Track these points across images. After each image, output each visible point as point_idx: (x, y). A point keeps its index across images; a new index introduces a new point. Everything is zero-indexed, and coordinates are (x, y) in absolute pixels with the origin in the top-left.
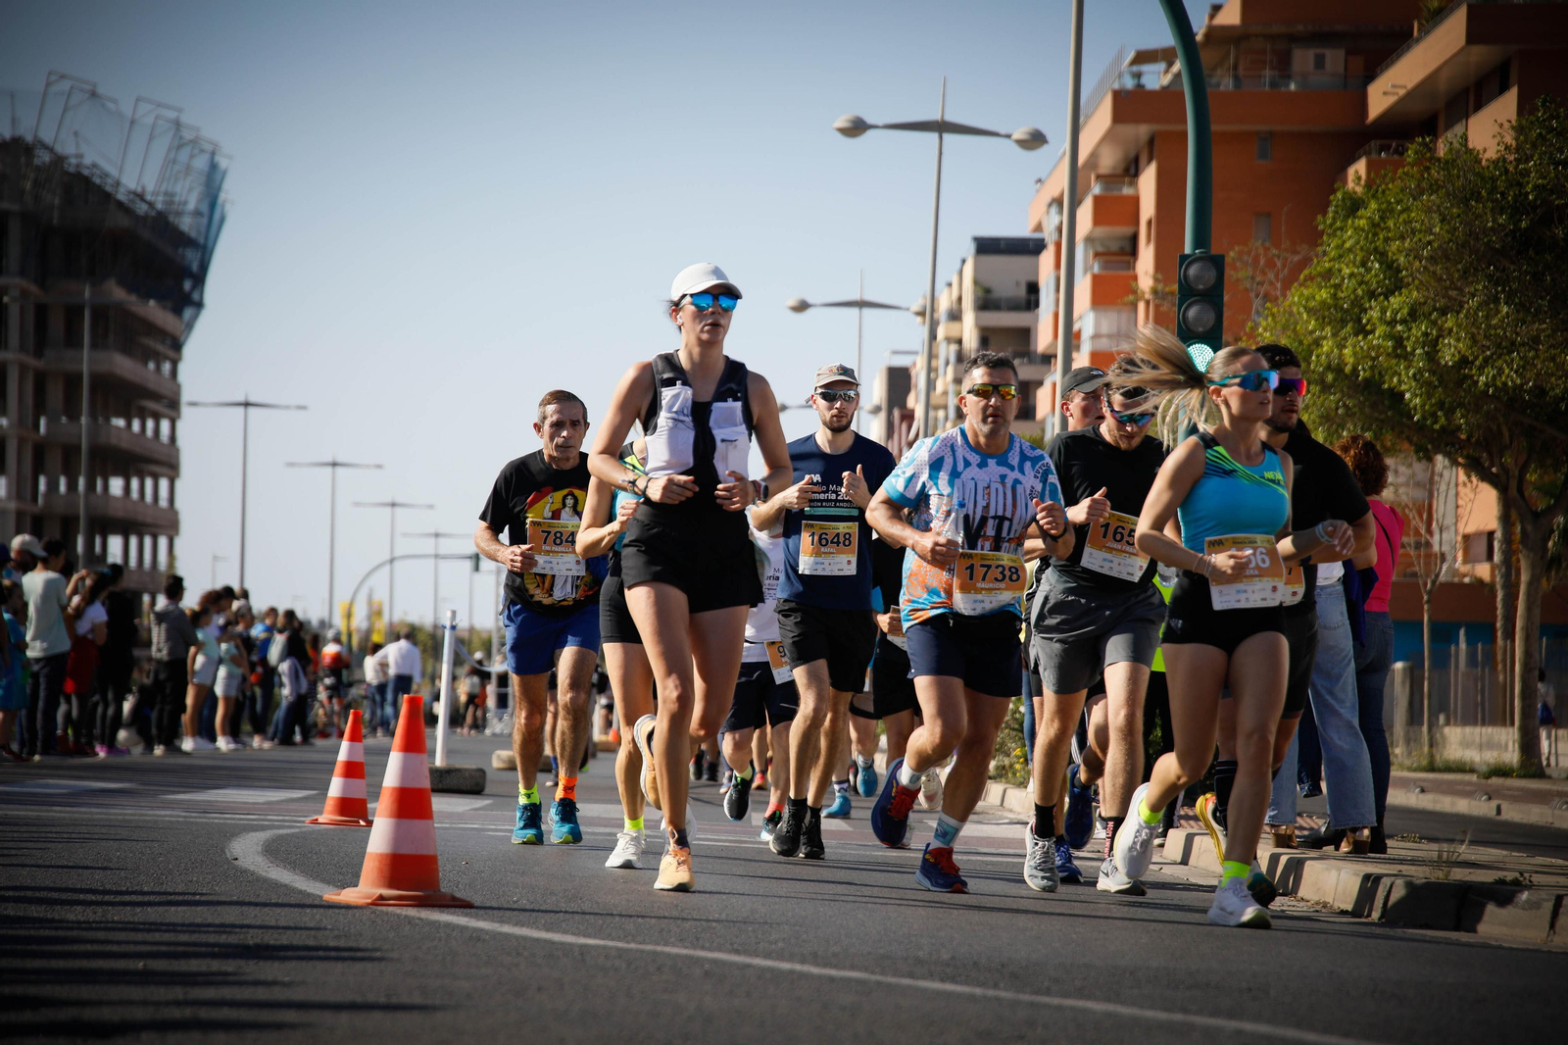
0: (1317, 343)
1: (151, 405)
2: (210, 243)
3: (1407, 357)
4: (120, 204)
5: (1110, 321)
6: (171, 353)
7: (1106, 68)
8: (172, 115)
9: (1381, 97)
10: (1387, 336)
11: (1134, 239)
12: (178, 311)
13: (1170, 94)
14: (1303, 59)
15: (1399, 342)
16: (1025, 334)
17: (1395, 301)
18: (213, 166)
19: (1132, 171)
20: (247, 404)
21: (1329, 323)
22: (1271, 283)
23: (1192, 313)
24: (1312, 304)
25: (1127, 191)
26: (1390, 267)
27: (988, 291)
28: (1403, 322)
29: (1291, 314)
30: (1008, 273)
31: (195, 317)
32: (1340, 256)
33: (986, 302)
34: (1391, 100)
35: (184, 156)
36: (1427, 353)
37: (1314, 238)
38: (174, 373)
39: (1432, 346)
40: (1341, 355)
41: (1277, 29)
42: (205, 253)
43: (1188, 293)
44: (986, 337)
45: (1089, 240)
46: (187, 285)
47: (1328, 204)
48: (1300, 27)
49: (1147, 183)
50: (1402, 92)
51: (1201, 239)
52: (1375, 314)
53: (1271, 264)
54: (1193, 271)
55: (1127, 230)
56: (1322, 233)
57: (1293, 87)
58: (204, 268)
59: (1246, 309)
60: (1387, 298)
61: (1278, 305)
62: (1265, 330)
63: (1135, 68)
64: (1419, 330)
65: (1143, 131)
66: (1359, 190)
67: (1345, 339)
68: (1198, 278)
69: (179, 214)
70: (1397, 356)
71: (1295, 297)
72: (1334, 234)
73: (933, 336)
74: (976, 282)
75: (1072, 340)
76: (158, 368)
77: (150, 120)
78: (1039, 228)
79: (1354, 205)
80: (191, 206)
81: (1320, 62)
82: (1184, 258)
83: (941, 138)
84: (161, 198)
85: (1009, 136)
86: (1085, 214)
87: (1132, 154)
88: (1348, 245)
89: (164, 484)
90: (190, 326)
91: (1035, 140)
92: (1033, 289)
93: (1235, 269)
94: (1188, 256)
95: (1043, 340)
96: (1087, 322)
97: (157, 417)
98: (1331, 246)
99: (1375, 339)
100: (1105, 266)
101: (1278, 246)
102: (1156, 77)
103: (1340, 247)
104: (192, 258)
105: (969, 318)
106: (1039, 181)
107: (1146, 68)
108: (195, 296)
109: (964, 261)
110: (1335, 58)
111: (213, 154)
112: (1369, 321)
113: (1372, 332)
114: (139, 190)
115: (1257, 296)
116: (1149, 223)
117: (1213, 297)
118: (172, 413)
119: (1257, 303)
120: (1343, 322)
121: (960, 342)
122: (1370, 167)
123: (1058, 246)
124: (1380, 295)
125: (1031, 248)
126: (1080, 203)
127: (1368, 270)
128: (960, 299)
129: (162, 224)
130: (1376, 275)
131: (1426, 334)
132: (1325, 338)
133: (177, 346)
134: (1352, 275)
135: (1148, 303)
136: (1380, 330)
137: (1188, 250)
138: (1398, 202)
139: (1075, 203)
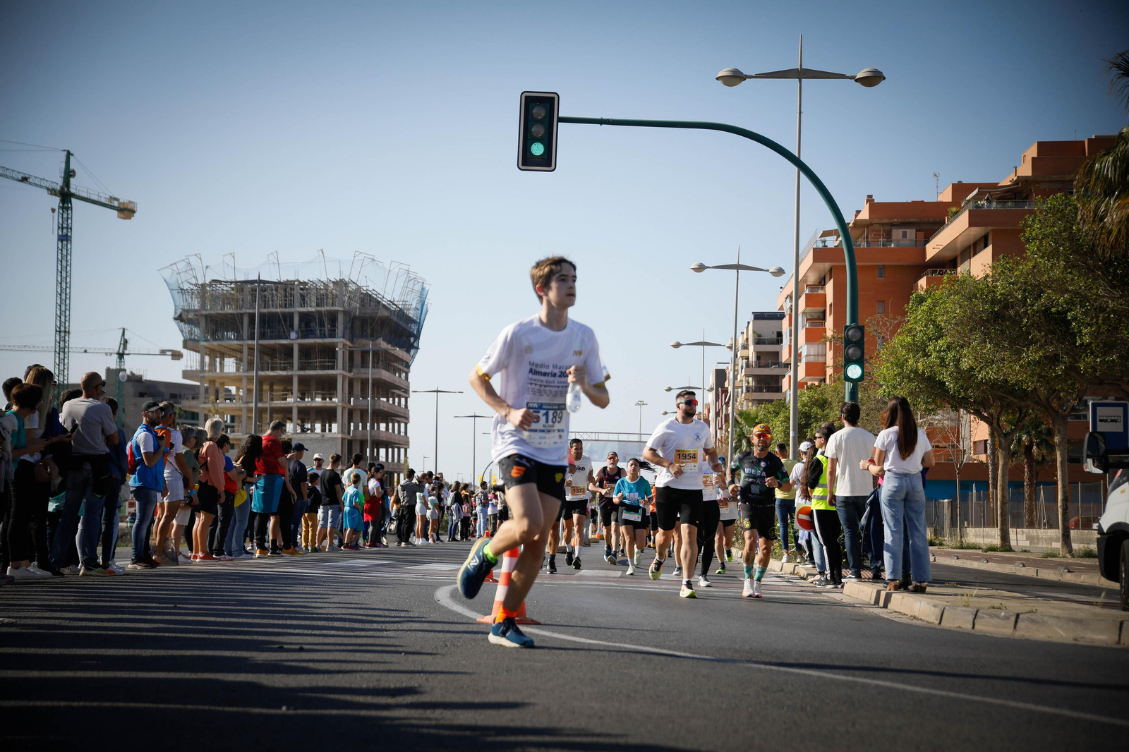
0: (906, 360)
1: (397, 392)
2: (421, 322)
3: (946, 366)
4: (384, 306)
5: (814, 349)
6: (405, 369)
7: (810, 239)
8: (406, 268)
9: (932, 249)
10: (938, 357)
11: (824, 312)
12: (408, 351)
13: (838, 249)
14: (897, 233)
15: (943, 360)
16: (776, 355)
17: (940, 342)
18: (423, 289)
19: (823, 283)
20: (438, 391)
21: (911, 352)
22: (885, 333)
23: (851, 351)
24: (903, 343)
25: (820, 292)
26: (937, 327)
27: (760, 336)
28: (944, 351)
29: (894, 347)
30: (768, 328)
31: (416, 353)
32: (916, 323)
33: (759, 341)
34: (937, 251)
35: (411, 284)
36: (955, 365)
37: (904, 314)
38: (407, 378)
39: (957, 362)
40: (917, 366)
41: (885, 221)
42: (420, 326)
43: (848, 342)
44: (759, 356)
45: (804, 313)
46: (412, 340)
47: (909, 299)
48: (895, 220)
49: (829, 288)
50: (941, 248)
51: (854, 319)
52: (931, 348)
53: (884, 325)
54: (850, 333)
55: (821, 309)
56: (907, 312)
57: (893, 246)
58: (419, 332)
59: (875, 344)
60: (937, 341)
61: (888, 344)
62: (883, 355)
63: (823, 238)
64: (950, 356)
65: (827, 265)
66: (922, 293)
67: (919, 359)
68: (853, 336)
69: (409, 309)
70: (942, 366)
71: (896, 340)
72: (912, 313)
73: (736, 356)
74: (754, 332)
75: (798, 357)
76: (400, 376)
77: (397, 270)
78: (782, 308)
79: (921, 300)
80: (413, 306)
81: (904, 235)
82: (846, 327)
83: (738, 272)
84: (401, 303)
85: (768, 271)
86: (802, 301)
87: (823, 276)
88: (918, 318)
89: (402, 425)
90: (413, 357)
91: (780, 272)
92: (780, 334)
93: (869, 327)
94: (848, 326)
95: (785, 357)
96: (804, 349)
97: (399, 397)
98: (911, 318)
99: (931, 359)
100: (811, 324)
101: (888, 317)
102: (832, 242)
103: (915, 318)
104: (414, 328)
105: (751, 347)
106: (781, 288)
107: (827, 238)
108: (415, 345)
109: (749, 323)
110: (911, 233)
111: (423, 283)
112: (929, 351)
113: (931, 355)
114: (392, 300)
115: (879, 338)
116: (831, 305)
117: (860, 344)
118: (406, 395)
119: (879, 341)
120: (918, 352)
121: (748, 358)
122: (928, 283)
123: (791, 316)
124: (934, 339)
125: (779, 316)
126: (800, 297)
127: (928, 329)
128: (747, 339)
129: (401, 314)
130: (932, 331)
131: (954, 356)
132: (910, 358)
133: (408, 366)
134: (921, 331)
135: (830, 342)
136: (934, 355)
137: (848, 324)
138: (940, 299)
139: (798, 297)
